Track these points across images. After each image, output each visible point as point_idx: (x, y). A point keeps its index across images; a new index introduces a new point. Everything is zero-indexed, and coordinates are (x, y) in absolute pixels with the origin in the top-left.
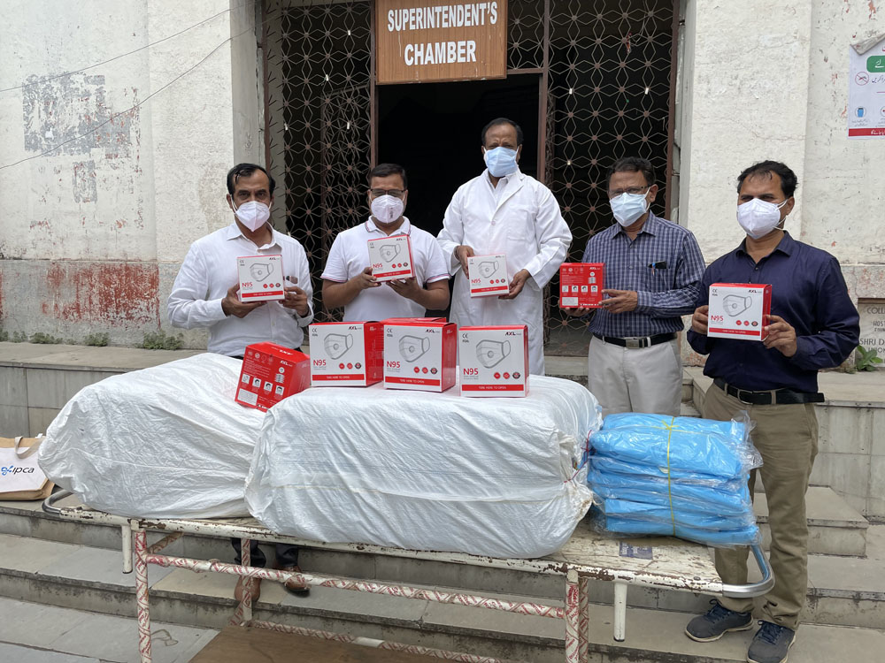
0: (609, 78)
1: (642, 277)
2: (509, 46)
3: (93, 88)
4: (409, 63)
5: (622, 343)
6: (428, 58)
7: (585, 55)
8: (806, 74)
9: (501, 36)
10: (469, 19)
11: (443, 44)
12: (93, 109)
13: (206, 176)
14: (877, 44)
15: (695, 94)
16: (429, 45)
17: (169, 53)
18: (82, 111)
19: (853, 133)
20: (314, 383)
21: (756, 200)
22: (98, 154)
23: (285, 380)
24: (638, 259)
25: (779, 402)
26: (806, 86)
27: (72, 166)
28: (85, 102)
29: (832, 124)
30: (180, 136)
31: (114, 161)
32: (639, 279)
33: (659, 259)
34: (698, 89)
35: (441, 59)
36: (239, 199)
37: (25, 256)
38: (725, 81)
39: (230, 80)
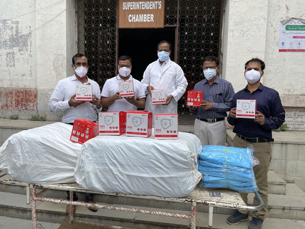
0: (199, 29)
1: (214, 98)
2: (165, 17)
3: (14, 26)
4: (130, 21)
5: (206, 121)
6: (137, 20)
7: (191, 21)
8: (265, 30)
9: (163, 13)
10: (151, 7)
11: (142, 15)
12: (14, 33)
13: (56, 58)
14: (288, 21)
15: (229, 36)
16: (137, 15)
17: (43, 14)
18: (10, 34)
19: (280, 51)
20: (100, 134)
21: (253, 70)
22: (16, 49)
23: (89, 133)
24: (213, 92)
25: (259, 142)
26: (265, 34)
27: (6, 53)
28: (11, 31)
29: (273, 47)
30: (47, 44)
31: (21, 52)
32: (213, 99)
33: (220, 92)
34: (230, 34)
35: (141, 20)
36: (76, 66)
38: (239, 32)
39: (66, 24)
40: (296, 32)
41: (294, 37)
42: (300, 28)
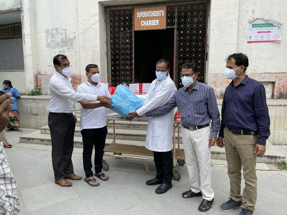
0: (191, 29)
2: (167, 21)
3: (64, 32)
4: (142, 25)
6: (147, 24)
7: (185, 23)
8: (237, 28)
9: (165, 18)
10: (157, 14)
11: (151, 21)
12: (64, 37)
13: (93, 54)
14: (254, 21)
15: (211, 34)
16: (147, 21)
17: (83, 24)
19: (248, 42)
22: (65, 48)
26: (237, 31)
27: (59, 51)
28: (62, 35)
29: (243, 40)
30: (86, 44)
31: (69, 50)
35: (150, 24)
37: (47, 74)
38: (218, 31)
39: (99, 30)
40: (259, 28)
41: (258, 32)
42: (262, 25)
